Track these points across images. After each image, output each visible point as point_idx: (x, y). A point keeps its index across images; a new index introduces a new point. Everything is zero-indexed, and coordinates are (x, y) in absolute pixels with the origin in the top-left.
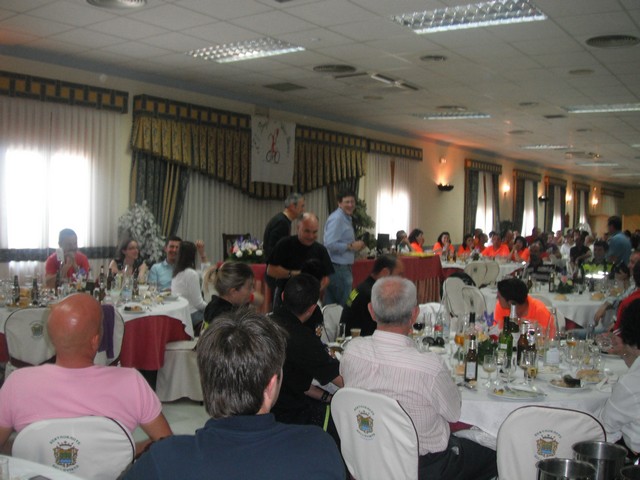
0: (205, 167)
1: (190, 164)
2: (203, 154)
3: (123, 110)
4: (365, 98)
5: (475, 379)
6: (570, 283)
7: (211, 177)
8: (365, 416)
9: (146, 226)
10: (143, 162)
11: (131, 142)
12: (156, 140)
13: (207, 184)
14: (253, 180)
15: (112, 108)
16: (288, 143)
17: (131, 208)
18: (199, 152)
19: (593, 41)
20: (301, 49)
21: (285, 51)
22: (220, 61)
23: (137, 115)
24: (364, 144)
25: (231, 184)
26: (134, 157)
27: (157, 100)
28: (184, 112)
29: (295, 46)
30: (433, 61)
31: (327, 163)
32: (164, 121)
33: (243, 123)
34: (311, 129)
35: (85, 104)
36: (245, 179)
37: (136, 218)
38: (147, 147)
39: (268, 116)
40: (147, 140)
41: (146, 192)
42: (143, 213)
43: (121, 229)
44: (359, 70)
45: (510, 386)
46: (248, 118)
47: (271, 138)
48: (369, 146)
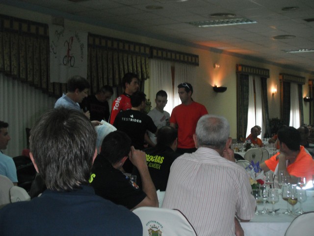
0: (9, 69)
4: (148, 7)
7: (15, 78)
13: (11, 84)
14: (52, 81)
16: (82, 49)
24: (148, 51)
25: (32, 85)
31: (116, 66)
33: (41, 31)
34: (101, 37)
36: (44, 80)
39: (63, 26)
46: (46, 26)
47: (66, 44)
48: (152, 53)
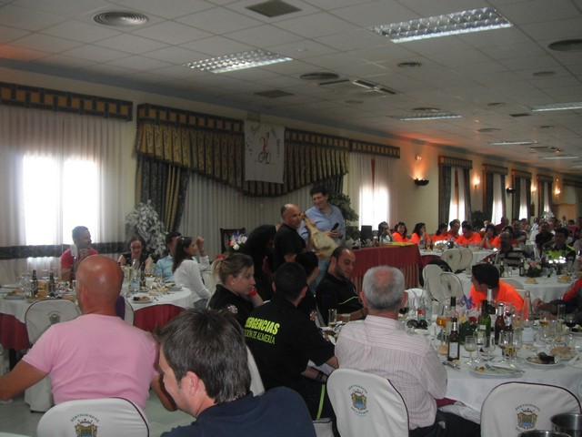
0: (203, 168)
1: (189, 165)
2: (201, 156)
3: (128, 118)
4: (347, 102)
5: (458, 358)
6: (539, 267)
7: (209, 177)
8: (359, 395)
9: (151, 223)
10: (147, 164)
11: (136, 146)
12: (159, 145)
13: (205, 183)
14: (247, 179)
15: (118, 116)
16: (278, 145)
17: (137, 206)
18: (197, 155)
19: (554, 46)
20: (288, 59)
21: (274, 62)
22: (216, 72)
23: (140, 122)
24: (347, 144)
25: (227, 183)
26: (139, 160)
27: (158, 108)
28: (183, 119)
29: (283, 57)
30: (409, 67)
31: (314, 162)
32: (165, 127)
33: (237, 128)
34: (298, 132)
35: (94, 113)
36: (240, 178)
37: (142, 216)
38: (150, 151)
39: (259, 121)
40: (150, 145)
41: (150, 192)
42: (148, 211)
43: (128, 226)
44: (342, 77)
45: (490, 364)
46: (241, 123)
47: (262, 141)
48: (351, 146)
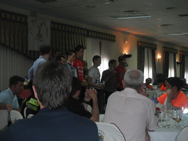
0: (4, 42)
4: (87, 6)
7: (7, 47)
14: (29, 49)
16: (47, 31)
24: (86, 33)
25: (17, 51)
31: (67, 41)
33: (23, 20)
34: (58, 24)
36: (25, 49)
39: (36, 17)
46: (26, 17)
47: (38, 28)
48: (88, 33)
